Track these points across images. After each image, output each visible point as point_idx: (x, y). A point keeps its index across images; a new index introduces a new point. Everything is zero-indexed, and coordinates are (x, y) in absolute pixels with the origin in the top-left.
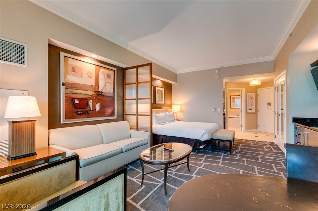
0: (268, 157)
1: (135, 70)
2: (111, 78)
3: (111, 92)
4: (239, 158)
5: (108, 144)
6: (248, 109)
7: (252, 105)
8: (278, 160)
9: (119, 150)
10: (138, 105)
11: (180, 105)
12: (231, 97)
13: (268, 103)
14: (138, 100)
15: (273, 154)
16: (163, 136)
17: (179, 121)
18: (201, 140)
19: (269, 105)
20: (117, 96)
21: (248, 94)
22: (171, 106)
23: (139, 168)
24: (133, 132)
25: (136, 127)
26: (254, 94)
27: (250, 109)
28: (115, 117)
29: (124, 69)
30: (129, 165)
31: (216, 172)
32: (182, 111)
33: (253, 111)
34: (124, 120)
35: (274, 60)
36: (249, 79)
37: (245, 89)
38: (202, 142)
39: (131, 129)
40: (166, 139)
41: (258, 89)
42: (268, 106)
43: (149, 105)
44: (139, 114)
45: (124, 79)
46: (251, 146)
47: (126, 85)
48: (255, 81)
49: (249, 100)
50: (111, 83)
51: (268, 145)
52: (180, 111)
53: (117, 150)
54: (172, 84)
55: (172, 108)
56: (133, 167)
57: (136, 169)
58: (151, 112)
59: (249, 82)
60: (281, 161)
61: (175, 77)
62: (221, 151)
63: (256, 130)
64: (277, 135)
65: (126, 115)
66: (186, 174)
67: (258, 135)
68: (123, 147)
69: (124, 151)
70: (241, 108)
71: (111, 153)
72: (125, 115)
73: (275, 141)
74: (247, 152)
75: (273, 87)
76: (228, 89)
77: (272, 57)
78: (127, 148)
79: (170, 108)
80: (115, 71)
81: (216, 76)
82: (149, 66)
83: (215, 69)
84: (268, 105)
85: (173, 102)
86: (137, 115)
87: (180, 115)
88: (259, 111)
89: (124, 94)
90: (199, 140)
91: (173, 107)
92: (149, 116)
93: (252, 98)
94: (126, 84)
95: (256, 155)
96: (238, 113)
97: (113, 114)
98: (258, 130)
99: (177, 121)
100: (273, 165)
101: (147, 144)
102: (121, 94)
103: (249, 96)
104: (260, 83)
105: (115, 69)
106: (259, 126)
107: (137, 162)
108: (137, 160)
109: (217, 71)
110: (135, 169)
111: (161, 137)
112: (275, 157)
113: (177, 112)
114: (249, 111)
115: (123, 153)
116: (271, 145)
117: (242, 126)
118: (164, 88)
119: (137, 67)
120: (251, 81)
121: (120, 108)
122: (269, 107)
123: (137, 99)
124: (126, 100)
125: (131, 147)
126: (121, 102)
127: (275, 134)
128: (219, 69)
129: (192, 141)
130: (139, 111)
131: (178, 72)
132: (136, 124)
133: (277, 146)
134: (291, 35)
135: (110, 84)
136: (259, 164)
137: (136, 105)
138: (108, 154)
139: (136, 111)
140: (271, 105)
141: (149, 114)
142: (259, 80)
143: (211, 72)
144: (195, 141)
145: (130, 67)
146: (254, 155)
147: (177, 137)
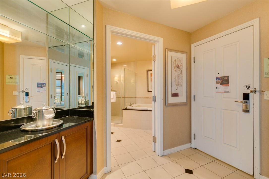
6: (170, 94)
7: (178, 84)
12: (149, 72)
13: (217, 78)
19: (222, 84)
21: (170, 54)
26: (183, 57)
27: (175, 95)
33: (182, 99)
41: (192, 44)
42: (219, 85)
49: (173, 71)
63: (188, 146)
70: (153, 92)
84: (217, 83)
88: (194, 100)
93: (178, 66)
98: (193, 146)
103: (173, 60)
106: (195, 135)
114: (172, 100)
122: (222, 88)
140: (227, 83)
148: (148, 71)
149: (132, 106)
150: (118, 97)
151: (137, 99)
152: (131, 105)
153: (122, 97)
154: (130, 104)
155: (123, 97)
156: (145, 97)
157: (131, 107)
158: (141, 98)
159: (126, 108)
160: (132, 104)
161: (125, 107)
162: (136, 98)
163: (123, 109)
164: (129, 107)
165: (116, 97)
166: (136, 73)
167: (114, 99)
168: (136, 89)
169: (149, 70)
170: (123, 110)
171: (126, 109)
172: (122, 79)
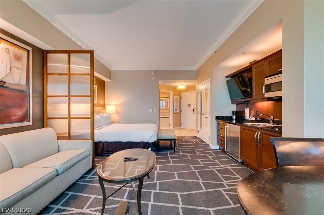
0: (201, 149)
1: (65, 56)
2: (21, 60)
3: (22, 84)
4: (183, 154)
5: (22, 167)
6: (174, 110)
7: (177, 106)
8: (208, 151)
9: (53, 173)
10: (72, 105)
11: (116, 105)
14: (71, 98)
15: (202, 146)
16: (104, 142)
17: (115, 123)
18: (149, 142)
19: (189, 106)
20: (32, 90)
21: (175, 96)
22: (104, 106)
23: (84, 191)
24: (62, 143)
25: (67, 135)
26: (178, 97)
27: (176, 110)
28: (30, 123)
29: (45, 53)
30: (67, 191)
31: (173, 172)
32: (117, 113)
33: (178, 111)
34: (43, 127)
35: (196, 70)
36: (177, 84)
37: (172, 92)
38: (150, 144)
39: (59, 138)
40: (108, 146)
41: (181, 93)
43: (90, 105)
44: (72, 117)
45: (45, 66)
46: (184, 142)
47: (48, 76)
48: (181, 86)
49: (175, 102)
50: (22, 70)
51: (195, 139)
52: (115, 112)
53: (49, 175)
54: (104, 81)
55: (105, 109)
56: (74, 192)
57: (81, 194)
58: (92, 114)
59: (177, 86)
60: (210, 151)
61: (109, 73)
62: (165, 150)
63: (180, 127)
64: (199, 131)
65: (48, 118)
66: (148, 183)
67: (183, 131)
68: (57, 168)
69: (60, 172)
70: (169, 109)
71: (40, 182)
72: (45, 118)
73: (198, 136)
74: (185, 148)
75: (195, 92)
76: (160, 91)
77: (195, 67)
78: (65, 167)
79: (103, 109)
80: (28, 51)
81: (153, 77)
82: (90, 54)
83: (151, 71)
85: (107, 102)
86: (69, 118)
87: (115, 117)
88: (182, 112)
89: (45, 88)
90: (147, 142)
91: (108, 107)
92: (90, 120)
93: (177, 100)
94: (48, 74)
95: (192, 149)
96: (164, 113)
97: (25, 118)
98: (181, 127)
99: (113, 124)
100: (208, 155)
101: (89, 156)
102: (39, 88)
103: (175, 98)
104: (185, 88)
105: (30, 49)
107: (77, 183)
108: (77, 181)
109: (153, 73)
110: (79, 195)
111: (101, 145)
112: (205, 148)
113: (112, 113)
114: (175, 112)
115: (58, 176)
116: (197, 139)
117: (170, 125)
118: (97, 85)
119: (69, 53)
120: (178, 85)
121: (38, 109)
122: (189, 108)
123: (69, 97)
124: (48, 97)
125: (70, 164)
126: (39, 100)
127: (198, 130)
128: (155, 71)
129: (139, 144)
130: (72, 113)
131: (113, 68)
132: (67, 131)
133: (200, 139)
134: (216, 52)
135: (20, 71)
136: (199, 157)
137: (67, 105)
138: (35, 184)
139: (67, 113)
140: (190, 106)
141: (90, 117)
142: (184, 85)
143: (147, 73)
144: (143, 144)
145: (56, 51)
146: (191, 149)
147: (122, 142)
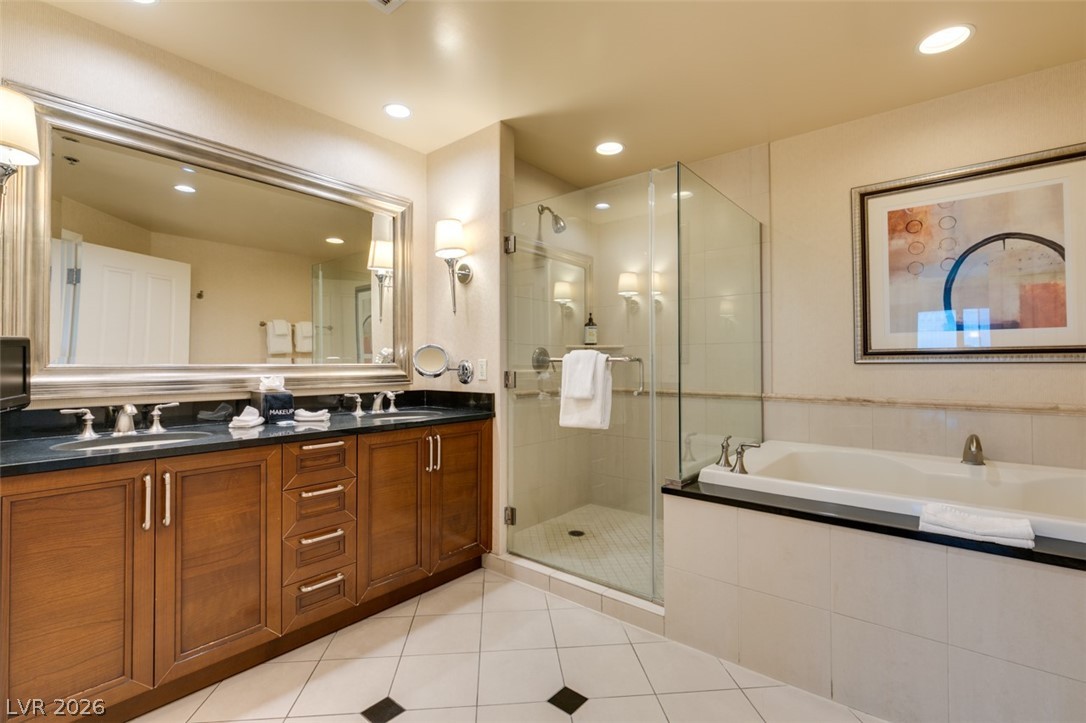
12: (871, 202)
148: (864, 197)
149: (743, 471)
150: (629, 393)
151: (767, 405)
152: (732, 454)
153: (660, 394)
154: (725, 448)
155: (671, 395)
156: (843, 395)
157: (737, 475)
158: (801, 400)
159: (694, 479)
160: (740, 454)
161: (686, 475)
162: (761, 399)
163: (665, 490)
164: (714, 475)
165: (615, 392)
166: (766, 222)
167: (597, 405)
168: (767, 338)
169: (869, 189)
170: (666, 497)
171: (690, 489)
172: (657, 281)
